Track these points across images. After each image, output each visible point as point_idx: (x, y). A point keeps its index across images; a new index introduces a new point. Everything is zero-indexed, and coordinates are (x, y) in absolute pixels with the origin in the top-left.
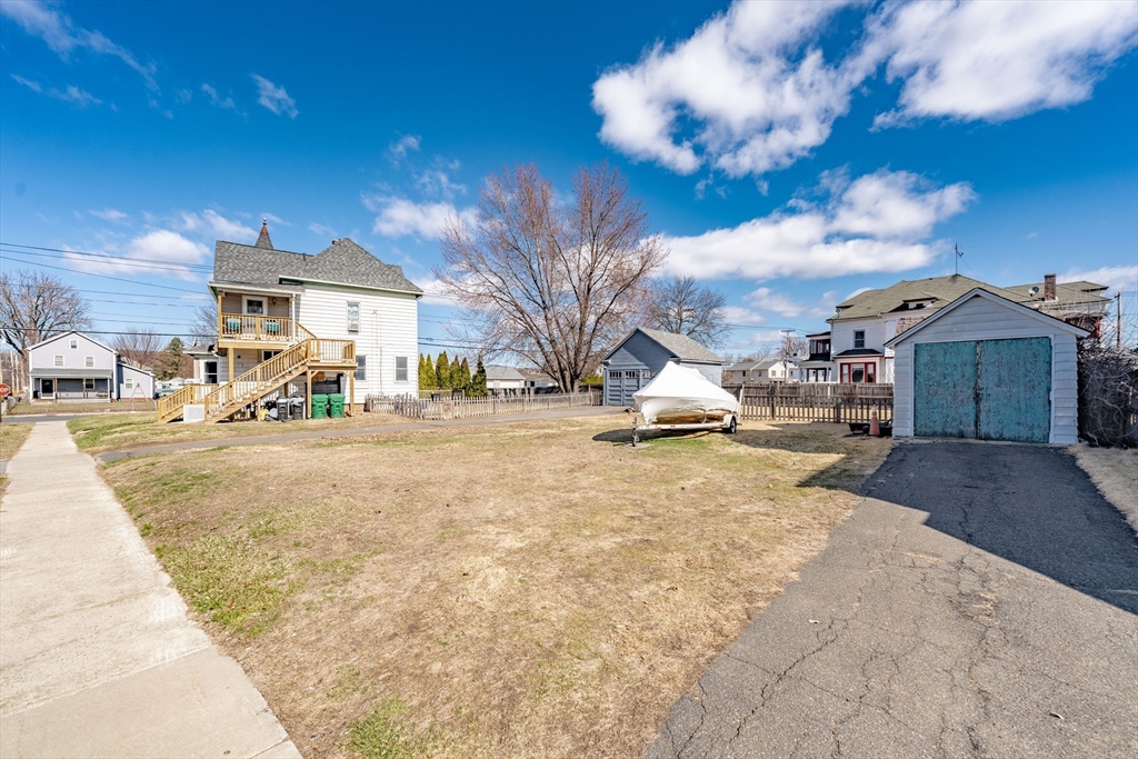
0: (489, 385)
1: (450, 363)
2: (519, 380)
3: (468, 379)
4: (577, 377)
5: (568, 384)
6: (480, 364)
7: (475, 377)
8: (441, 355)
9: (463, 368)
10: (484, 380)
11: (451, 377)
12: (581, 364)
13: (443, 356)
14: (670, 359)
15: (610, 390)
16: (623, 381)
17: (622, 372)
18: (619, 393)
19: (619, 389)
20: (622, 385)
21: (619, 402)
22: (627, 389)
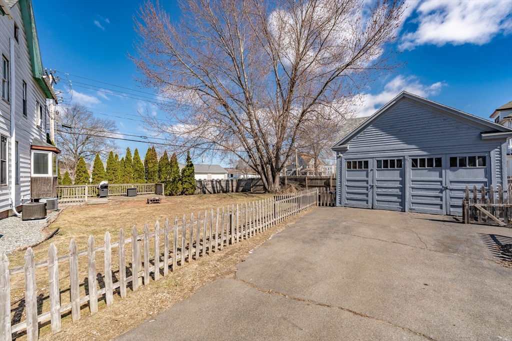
0: (197, 177)
1: (159, 158)
2: (224, 173)
3: (178, 172)
4: (279, 170)
5: (270, 177)
6: (188, 159)
7: (184, 171)
8: (149, 150)
9: (173, 163)
10: (193, 173)
11: (160, 171)
12: (282, 158)
13: (152, 153)
14: (481, 137)
15: (348, 186)
16: (370, 174)
17: (370, 161)
18: (364, 191)
19: (364, 184)
20: (370, 179)
21: (365, 203)
22: (380, 185)
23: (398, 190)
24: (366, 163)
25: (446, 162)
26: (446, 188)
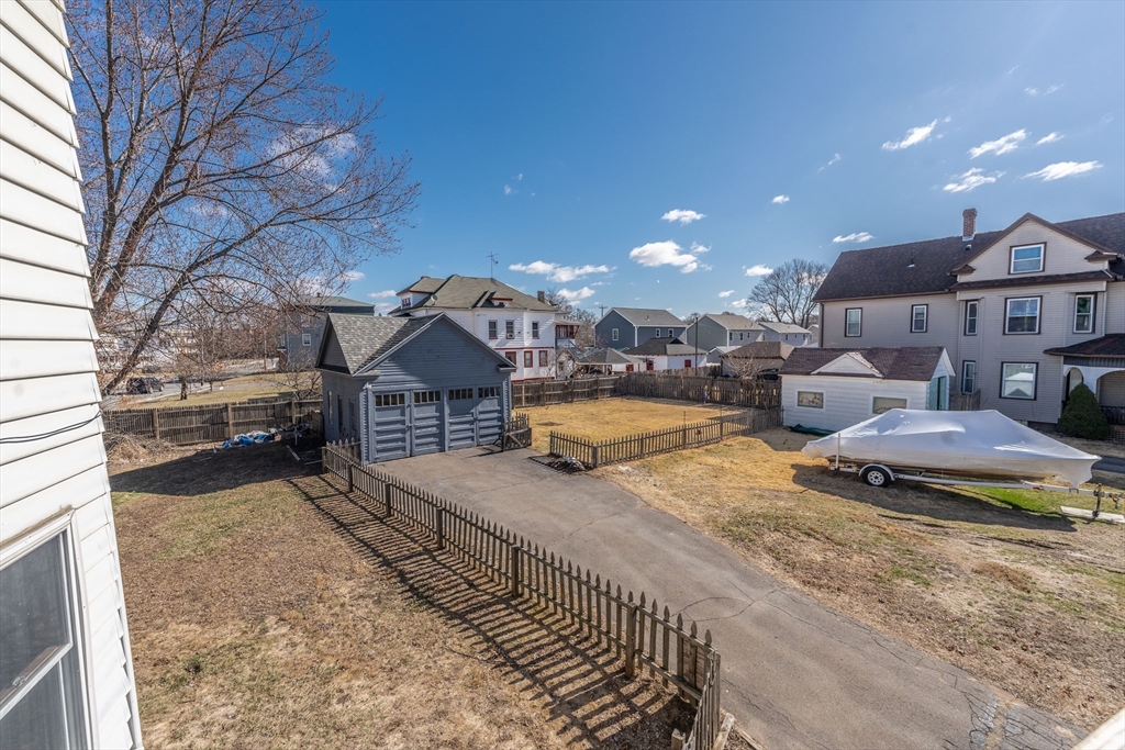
14: (498, 371)
15: (378, 432)
16: (407, 411)
17: (406, 394)
18: (399, 435)
19: (399, 426)
20: (407, 418)
21: (400, 452)
22: (419, 424)
23: (435, 429)
24: (402, 396)
25: (475, 393)
26: (476, 419)
